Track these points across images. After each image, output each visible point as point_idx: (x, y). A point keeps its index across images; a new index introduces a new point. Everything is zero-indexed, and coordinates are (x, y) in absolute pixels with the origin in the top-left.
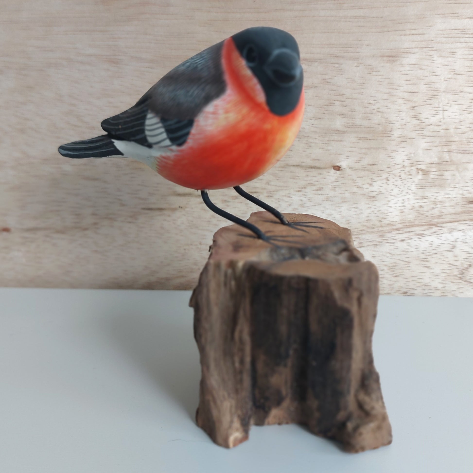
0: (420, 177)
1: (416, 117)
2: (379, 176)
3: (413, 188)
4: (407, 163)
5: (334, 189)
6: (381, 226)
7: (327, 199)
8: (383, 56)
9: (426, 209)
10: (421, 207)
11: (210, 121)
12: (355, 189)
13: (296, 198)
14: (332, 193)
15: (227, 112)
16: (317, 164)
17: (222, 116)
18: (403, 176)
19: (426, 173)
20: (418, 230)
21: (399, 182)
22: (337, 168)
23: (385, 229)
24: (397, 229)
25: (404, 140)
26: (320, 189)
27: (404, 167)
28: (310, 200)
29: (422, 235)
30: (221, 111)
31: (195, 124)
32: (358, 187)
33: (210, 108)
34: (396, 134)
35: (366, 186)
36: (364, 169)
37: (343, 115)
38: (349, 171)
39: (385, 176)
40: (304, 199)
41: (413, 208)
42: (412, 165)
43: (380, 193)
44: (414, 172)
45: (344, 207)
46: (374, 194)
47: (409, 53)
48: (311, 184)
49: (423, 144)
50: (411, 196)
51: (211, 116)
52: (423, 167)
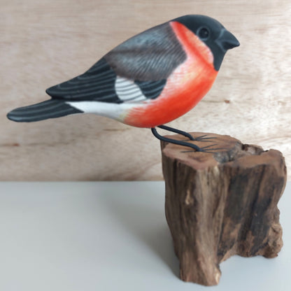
0: (280, 106)
1: (277, 68)
2: (254, 106)
3: (276, 114)
4: (272, 98)
5: (225, 115)
6: (256, 138)
7: (222, 121)
8: (256, 30)
9: (284, 126)
10: (281, 125)
11: (179, 79)
12: (239, 115)
13: (201, 122)
14: (224, 118)
15: (189, 72)
16: (214, 99)
17: (186, 75)
18: (269, 106)
19: (284, 104)
20: (279, 140)
21: (267, 110)
22: (228, 102)
23: (258, 140)
24: (266, 140)
25: (270, 83)
26: (217, 115)
27: (270, 100)
28: (210, 122)
29: (281, 143)
30: (185, 72)
31: (167, 82)
32: (241, 114)
33: (178, 70)
34: (265, 79)
35: (245, 113)
36: (244, 102)
37: (231, 68)
38: (235, 104)
39: (258, 106)
40: (207, 122)
41: (276, 126)
42: (275, 99)
43: (255, 117)
44: (276, 103)
45: (232, 126)
46: (251, 118)
47: (272, 27)
48: (211, 112)
49: (282, 85)
50: (274, 119)
51: (179, 75)
52: (282, 100)
